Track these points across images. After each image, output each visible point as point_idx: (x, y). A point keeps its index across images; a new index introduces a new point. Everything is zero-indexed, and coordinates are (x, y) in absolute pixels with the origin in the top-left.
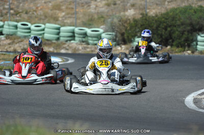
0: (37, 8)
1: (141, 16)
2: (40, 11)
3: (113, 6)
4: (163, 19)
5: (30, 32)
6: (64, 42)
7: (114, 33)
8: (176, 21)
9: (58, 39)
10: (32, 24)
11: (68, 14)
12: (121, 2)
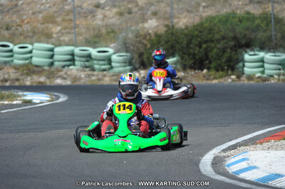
0: (22, 21)
1: (165, 29)
2: (27, 26)
3: (127, 15)
4: (196, 32)
5: (12, 56)
6: (60, 68)
7: (128, 54)
8: (213, 34)
9: (52, 64)
10: (15, 45)
11: (65, 28)
12: (139, 10)
